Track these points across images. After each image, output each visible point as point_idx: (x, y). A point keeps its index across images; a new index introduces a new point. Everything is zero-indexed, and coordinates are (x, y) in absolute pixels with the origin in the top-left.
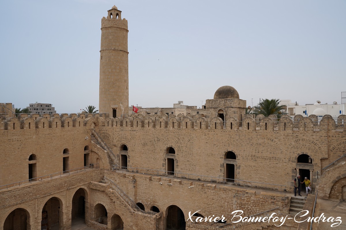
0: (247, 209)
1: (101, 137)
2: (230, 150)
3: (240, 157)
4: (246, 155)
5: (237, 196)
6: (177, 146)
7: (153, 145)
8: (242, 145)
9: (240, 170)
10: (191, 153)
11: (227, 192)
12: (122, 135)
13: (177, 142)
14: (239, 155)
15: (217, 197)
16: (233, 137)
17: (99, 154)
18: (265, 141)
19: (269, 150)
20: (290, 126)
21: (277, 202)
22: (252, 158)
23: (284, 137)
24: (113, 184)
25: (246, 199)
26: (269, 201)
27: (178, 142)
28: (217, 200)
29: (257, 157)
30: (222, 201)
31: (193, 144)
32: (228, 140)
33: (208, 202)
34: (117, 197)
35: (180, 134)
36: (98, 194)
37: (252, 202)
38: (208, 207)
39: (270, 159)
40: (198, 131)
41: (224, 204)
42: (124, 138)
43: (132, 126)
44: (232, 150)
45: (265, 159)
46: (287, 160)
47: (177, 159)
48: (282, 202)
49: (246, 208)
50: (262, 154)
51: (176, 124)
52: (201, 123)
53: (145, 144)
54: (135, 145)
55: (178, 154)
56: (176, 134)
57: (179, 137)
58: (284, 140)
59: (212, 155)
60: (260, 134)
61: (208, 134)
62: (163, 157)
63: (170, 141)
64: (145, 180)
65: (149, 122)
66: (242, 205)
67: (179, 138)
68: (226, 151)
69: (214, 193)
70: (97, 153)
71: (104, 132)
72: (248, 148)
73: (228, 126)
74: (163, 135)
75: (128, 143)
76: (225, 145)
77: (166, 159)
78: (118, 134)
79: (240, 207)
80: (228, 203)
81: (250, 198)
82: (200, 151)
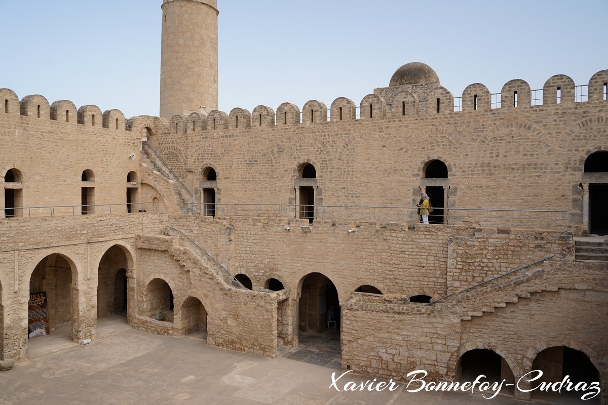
0: (480, 265)
1: (162, 156)
2: (434, 156)
3: (457, 169)
4: (470, 164)
5: (457, 238)
6: (320, 159)
7: (270, 162)
8: (461, 144)
9: (456, 198)
10: (349, 171)
11: (434, 233)
12: (205, 148)
13: (319, 152)
14: (455, 165)
15: (410, 246)
16: (442, 129)
17: (158, 188)
18: (512, 130)
19: (521, 148)
20: (569, 92)
21: (548, 246)
22: (483, 170)
23: (556, 117)
24: (186, 240)
25: (477, 244)
26: (529, 243)
27: (321, 151)
28: (410, 253)
29: (495, 167)
30: (423, 254)
31: (354, 152)
32: (432, 137)
33: (391, 259)
34: (194, 259)
35: (327, 134)
36: (153, 258)
37: (490, 248)
38: (390, 271)
39: (524, 167)
40: (365, 123)
41: (427, 259)
42: (210, 152)
43: (226, 127)
44: (439, 157)
45: (513, 168)
46: (562, 168)
47: (322, 187)
48: (559, 244)
49: (476, 264)
50: (505, 159)
51: (318, 113)
52: (371, 106)
53: (253, 162)
54: (231, 167)
55: (321, 177)
56: (317, 133)
57: (325, 140)
58: (555, 125)
59: (396, 170)
60: (502, 116)
61: (388, 128)
62: (289, 184)
63: (306, 151)
64: (254, 225)
65: (260, 115)
66: (467, 258)
67: (324, 143)
68: (427, 161)
69: (405, 239)
70: (153, 188)
71: (168, 145)
72: (474, 150)
73: (430, 106)
74: (289, 139)
75: (218, 163)
76: (424, 148)
77: (297, 188)
78: (198, 147)
79: (464, 262)
80: (436, 256)
81: (487, 241)
82: (369, 166)
